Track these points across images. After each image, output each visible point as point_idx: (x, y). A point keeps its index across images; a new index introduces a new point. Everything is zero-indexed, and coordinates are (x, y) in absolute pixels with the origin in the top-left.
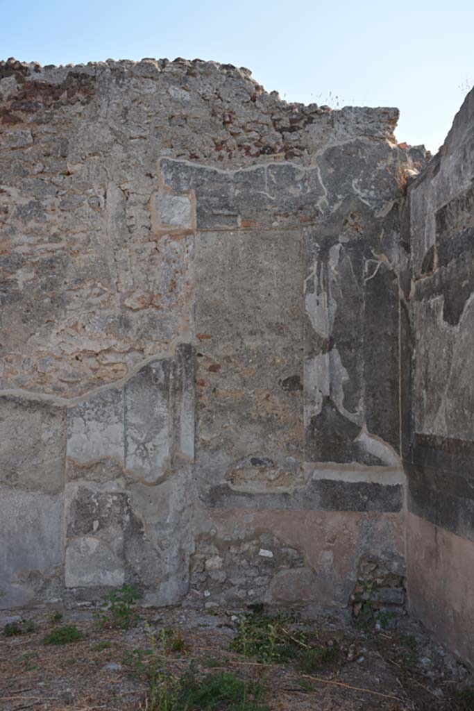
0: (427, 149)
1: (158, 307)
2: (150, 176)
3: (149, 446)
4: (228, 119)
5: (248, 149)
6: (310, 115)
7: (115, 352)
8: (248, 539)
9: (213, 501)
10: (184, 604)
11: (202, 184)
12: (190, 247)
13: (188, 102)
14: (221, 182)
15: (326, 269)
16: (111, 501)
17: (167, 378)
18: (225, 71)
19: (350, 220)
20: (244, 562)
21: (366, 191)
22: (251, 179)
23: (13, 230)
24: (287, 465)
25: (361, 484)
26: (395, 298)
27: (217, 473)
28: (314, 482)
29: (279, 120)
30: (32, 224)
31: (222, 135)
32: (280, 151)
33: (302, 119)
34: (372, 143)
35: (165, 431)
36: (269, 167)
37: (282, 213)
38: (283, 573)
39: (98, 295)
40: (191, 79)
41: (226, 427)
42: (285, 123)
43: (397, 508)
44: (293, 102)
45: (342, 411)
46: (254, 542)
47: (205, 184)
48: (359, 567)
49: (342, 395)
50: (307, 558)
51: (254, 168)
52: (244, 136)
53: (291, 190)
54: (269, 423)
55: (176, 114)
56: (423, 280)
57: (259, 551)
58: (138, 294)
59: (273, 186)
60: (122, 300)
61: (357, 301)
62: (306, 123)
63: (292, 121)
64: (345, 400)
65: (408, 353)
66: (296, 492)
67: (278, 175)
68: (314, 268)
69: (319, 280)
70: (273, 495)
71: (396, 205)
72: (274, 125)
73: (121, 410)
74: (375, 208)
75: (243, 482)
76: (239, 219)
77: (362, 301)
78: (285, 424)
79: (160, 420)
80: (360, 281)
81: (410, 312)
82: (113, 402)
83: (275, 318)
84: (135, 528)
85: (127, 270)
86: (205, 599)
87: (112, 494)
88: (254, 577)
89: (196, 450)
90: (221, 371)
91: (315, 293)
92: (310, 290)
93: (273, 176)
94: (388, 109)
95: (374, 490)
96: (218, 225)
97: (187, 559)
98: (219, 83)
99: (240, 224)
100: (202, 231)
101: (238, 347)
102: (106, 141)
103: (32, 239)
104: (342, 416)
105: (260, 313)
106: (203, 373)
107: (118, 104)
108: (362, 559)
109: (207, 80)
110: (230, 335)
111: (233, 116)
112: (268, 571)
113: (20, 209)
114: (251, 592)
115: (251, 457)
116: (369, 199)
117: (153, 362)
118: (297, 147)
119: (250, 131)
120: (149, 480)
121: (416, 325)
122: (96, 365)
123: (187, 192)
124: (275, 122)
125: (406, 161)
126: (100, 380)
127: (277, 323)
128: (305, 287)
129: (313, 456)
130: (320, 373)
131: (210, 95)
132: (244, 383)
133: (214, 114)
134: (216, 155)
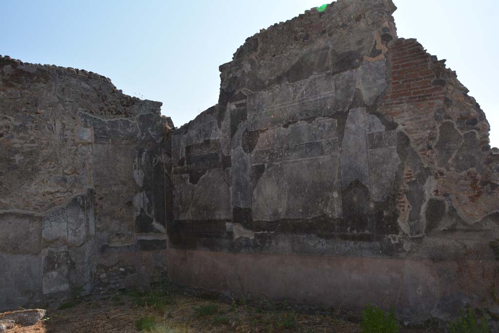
1: (78, 174)
2: (74, 118)
3: (77, 231)
4: (104, 99)
5: (112, 112)
6: (134, 101)
7: (60, 192)
8: (115, 265)
9: (103, 251)
10: (93, 294)
12: (91, 149)
13: (89, 89)
14: (103, 124)
15: (141, 160)
16: (62, 255)
17: (84, 203)
18: (103, 79)
19: (148, 143)
20: (114, 274)
21: (153, 132)
22: (114, 124)
23: (12, 137)
24: (128, 235)
25: (154, 240)
26: (163, 172)
27: (103, 240)
28: (138, 240)
29: (123, 102)
30: (21, 134)
31: (102, 105)
32: (124, 114)
33: (131, 102)
34: (155, 115)
35: (83, 225)
36: (120, 120)
37: (125, 138)
38: (129, 276)
39: (53, 168)
40: (90, 80)
41: (106, 222)
42: (125, 103)
43: (165, 248)
44: (127, 95)
45: (147, 213)
46: (118, 266)
47: (97, 124)
48: (154, 271)
49: (147, 208)
50: (137, 270)
51: (114, 120)
53: (128, 130)
54: (122, 220)
55: (84, 94)
56: (178, 168)
57: (119, 269)
58: (70, 168)
59: (122, 128)
60: (63, 170)
61: (151, 173)
62: (132, 104)
63: (127, 102)
64: (148, 210)
65: (170, 192)
66: (132, 245)
68: (136, 160)
69: (138, 164)
70: (124, 247)
73: (65, 216)
74: (157, 139)
75: (113, 243)
76: (110, 140)
77: (153, 173)
78: (127, 220)
79: (81, 220)
81: (171, 178)
82: (62, 213)
83: (123, 179)
84: (72, 265)
85: (65, 158)
86: (101, 291)
87: (63, 252)
88: (118, 279)
89: (96, 231)
90: (104, 199)
91: (137, 170)
92: (135, 169)
93: (122, 124)
94: (158, 102)
95: (157, 242)
96: (102, 142)
97: (93, 275)
98: (101, 83)
99: (110, 142)
100: (96, 144)
101: (110, 190)
102: (56, 101)
103: (22, 141)
104: (147, 216)
105: (117, 177)
106: (97, 200)
107: (60, 86)
108: (155, 267)
109: (96, 82)
110: (107, 185)
111: (106, 98)
112: (123, 276)
113: (15, 127)
114: (117, 285)
115: (116, 233)
116: (154, 135)
117: (78, 196)
118: (129, 113)
119: (112, 105)
120: (78, 245)
121: (175, 183)
122: (52, 198)
123: (90, 127)
124: (122, 102)
125: (166, 123)
126: (54, 204)
127: (124, 181)
128: (133, 167)
129: (137, 231)
130: (139, 200)
131: (97, 88)
132: (112, 204)
133: (99, 96)
134: (100, 112)
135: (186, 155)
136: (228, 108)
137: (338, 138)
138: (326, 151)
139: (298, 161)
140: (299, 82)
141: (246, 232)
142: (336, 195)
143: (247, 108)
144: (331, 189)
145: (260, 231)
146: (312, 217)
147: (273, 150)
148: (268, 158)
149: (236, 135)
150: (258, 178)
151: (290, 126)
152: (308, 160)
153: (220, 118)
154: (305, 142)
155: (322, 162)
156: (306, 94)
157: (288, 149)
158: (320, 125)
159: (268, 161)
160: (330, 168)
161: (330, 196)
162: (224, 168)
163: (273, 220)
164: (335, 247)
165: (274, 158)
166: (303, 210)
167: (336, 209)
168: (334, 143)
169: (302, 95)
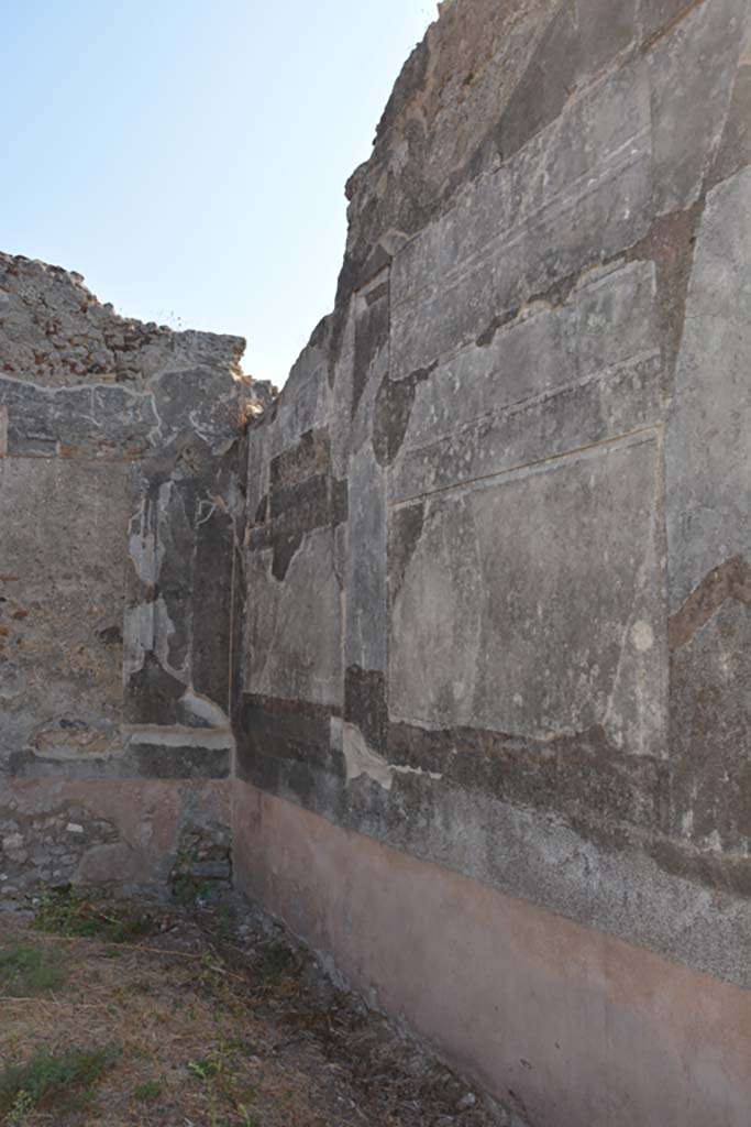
0: (274, 384)
4: (52, 329)
5: (73, 366)
6: (146, 335)
8: (54, 813)
9: (14, 770)
11: (16, 402)
13: (6, 304)
14: (40, 401)
15: (156, 508)
18: (53, 274)
19: (185, 455)
20: (49, 839)
21: (205, 424)
22: (73, 401)
24: (101, 728)
25: (185, 748)
26: (230, 545)
27: (19, 736)
28: (132, 747)
29: (112, 336)
31: (44, 346)
32: (111, 372)
33: (138, 337)
34: (214, 373)
36: (97, 389)
37: (109, 442)
38: (94, 850)
40: (11, 278)
41: (31, 684)
42: (119, 340)
43: (224, 774)
44: (130, 317)
45: (166, 667)
46: (62, 815)
47: (20, 402)
48: (180, 840)
49: (166, 649)
50: (123, 832)
51: (79, 388)
52: (70, 350)
53: (121, 417)
54: (82, 680)
56: (256, 529)
57: (66, 825)
59: (99, 410)
61: (188, 546)
62: (142, 343)
63: (126, 339)
64: (170, 655)
65: (240, 606)
66: (111, 758)
67: (106, 399)
68: (141, 506)
69: (146, 519)
70: (84, 761)
71: (235, 443)
72: (106, 341)
74: (214, 445)
75: (49, 747)
76: (58, 446)
77: (193, 546)
78: (102, 681)
80: (192, 524)
81: (244, 561)
83: (93, 561)
88: (60, 856)
90: (28, 619)
91: (141, 534)
92: (136, 531)
93: (100, 399)
94: (233, 337)
95: (199, 755)
96: (32, 450)
98: (45, 286)
99: (58, 451)
100: (13, 457)
101: (49, 592)
104: (166, 673)
105: (76, 555)
106: (6, 621)
108: (185, 831)
109: (31, 282)
110: (40, 578)
111: (59, 327)
112: (78, 848)
114: (56, 873)
115: (60, 719)
116: (207, 434)
118: (130, 369)
119: (77, 345)
121: (248, 576)
124: (107, 338)
125: (250, 396)
127: (96, 567)
128: (130, 527)
129: (132, 717)
130: (142, 625)
131: (33, 299)
132: (55, 634)
133: (36, 321)
134: (35, 368)
135: (271, 489)
136: (351, 311)
137: (657, 351)
138: (612, 420)
139: (517, 481)
140: (531, 144)
141: (371, 757)
142: (643, 636)
143: (393, 299)
144: (623, 607)
145: (403, 764)
146: (551, 735)
147: (447, 444)
148: (432, 477)
149: (362, 404)
150: (405, 559)
151: (501, 334)
152: (550, 472)
153: (334, 352)
154: (542, 397)
155: (597, 478)
156: (550, 183)
157: (489, 430)
158: (591, 308)
159: (433, 488)
160: (627, 505)
161: (623, 642)
162: (335, 524)
163: (438, 728)
164: (632, 897)
165: (448, 473)
166: (525, 698)
167: (642, 709)
168: (644, 378)
169: (540, 190)
